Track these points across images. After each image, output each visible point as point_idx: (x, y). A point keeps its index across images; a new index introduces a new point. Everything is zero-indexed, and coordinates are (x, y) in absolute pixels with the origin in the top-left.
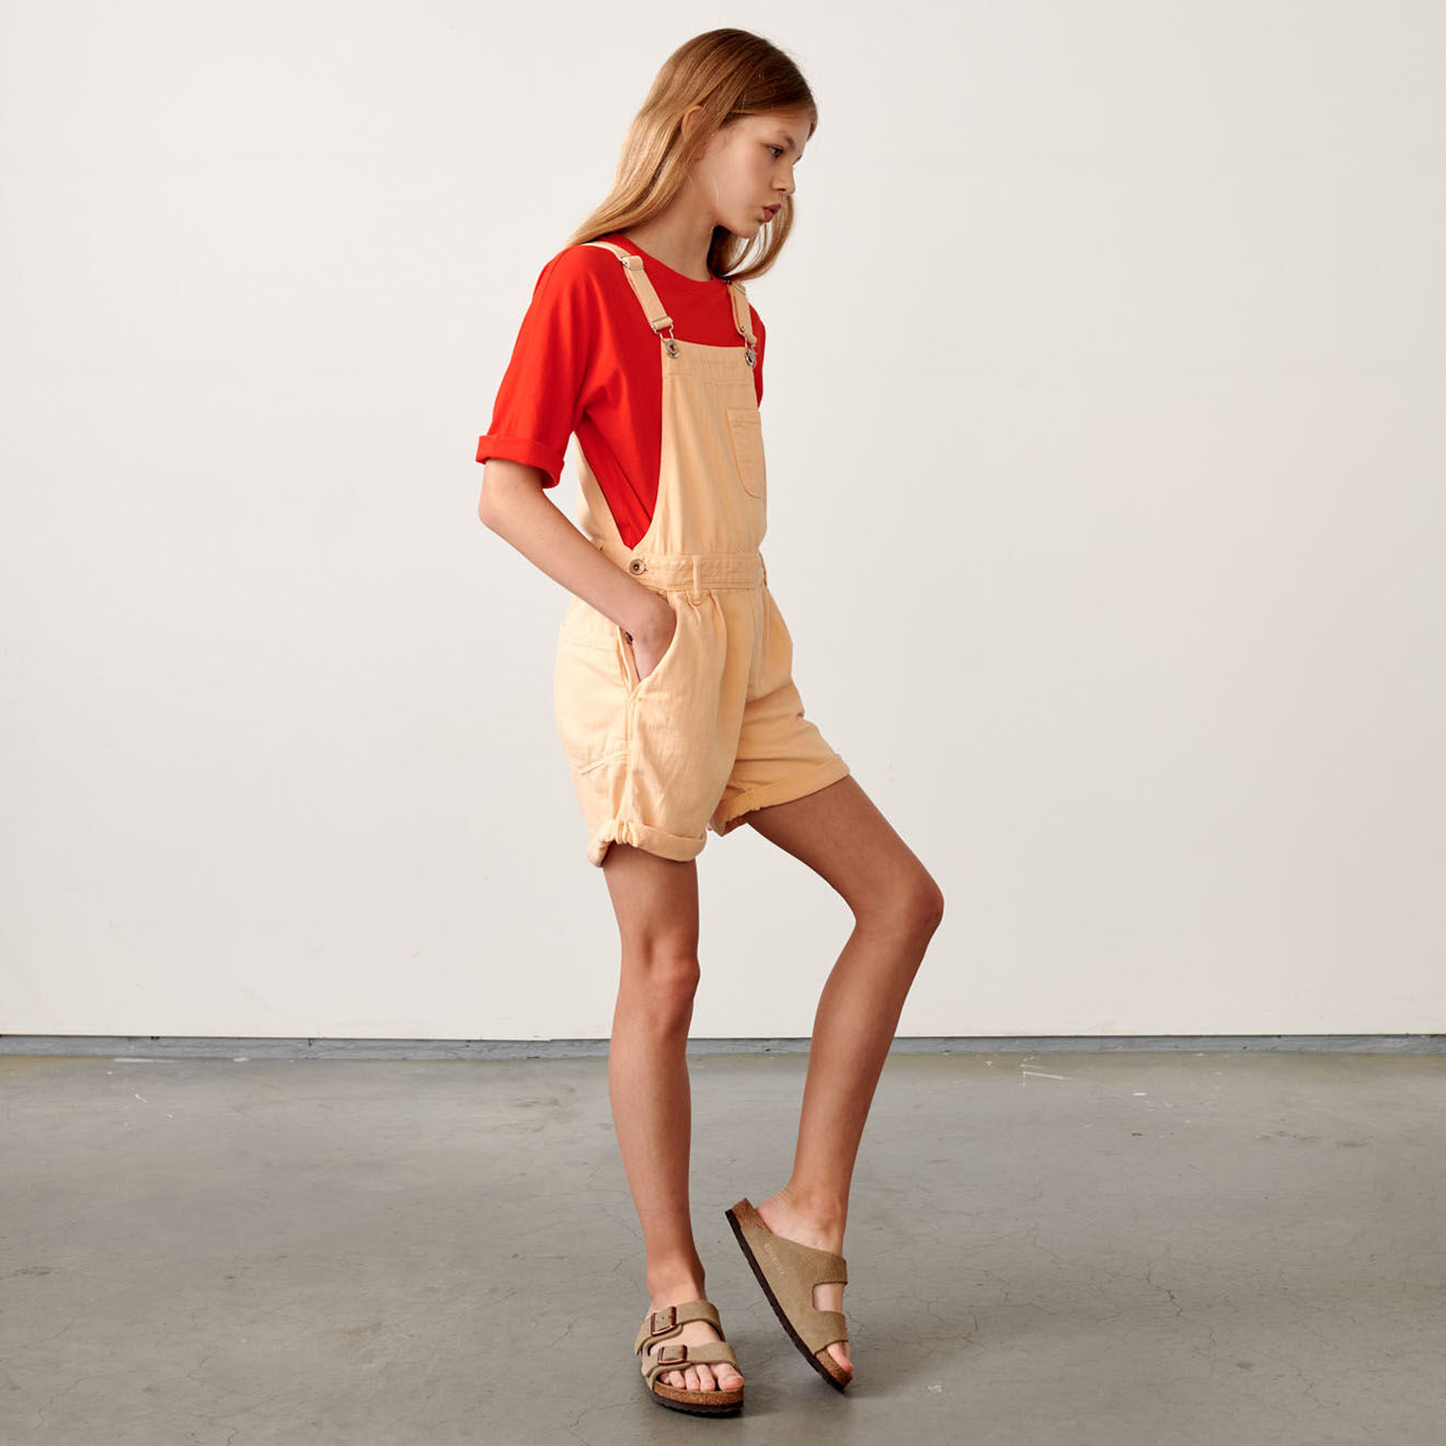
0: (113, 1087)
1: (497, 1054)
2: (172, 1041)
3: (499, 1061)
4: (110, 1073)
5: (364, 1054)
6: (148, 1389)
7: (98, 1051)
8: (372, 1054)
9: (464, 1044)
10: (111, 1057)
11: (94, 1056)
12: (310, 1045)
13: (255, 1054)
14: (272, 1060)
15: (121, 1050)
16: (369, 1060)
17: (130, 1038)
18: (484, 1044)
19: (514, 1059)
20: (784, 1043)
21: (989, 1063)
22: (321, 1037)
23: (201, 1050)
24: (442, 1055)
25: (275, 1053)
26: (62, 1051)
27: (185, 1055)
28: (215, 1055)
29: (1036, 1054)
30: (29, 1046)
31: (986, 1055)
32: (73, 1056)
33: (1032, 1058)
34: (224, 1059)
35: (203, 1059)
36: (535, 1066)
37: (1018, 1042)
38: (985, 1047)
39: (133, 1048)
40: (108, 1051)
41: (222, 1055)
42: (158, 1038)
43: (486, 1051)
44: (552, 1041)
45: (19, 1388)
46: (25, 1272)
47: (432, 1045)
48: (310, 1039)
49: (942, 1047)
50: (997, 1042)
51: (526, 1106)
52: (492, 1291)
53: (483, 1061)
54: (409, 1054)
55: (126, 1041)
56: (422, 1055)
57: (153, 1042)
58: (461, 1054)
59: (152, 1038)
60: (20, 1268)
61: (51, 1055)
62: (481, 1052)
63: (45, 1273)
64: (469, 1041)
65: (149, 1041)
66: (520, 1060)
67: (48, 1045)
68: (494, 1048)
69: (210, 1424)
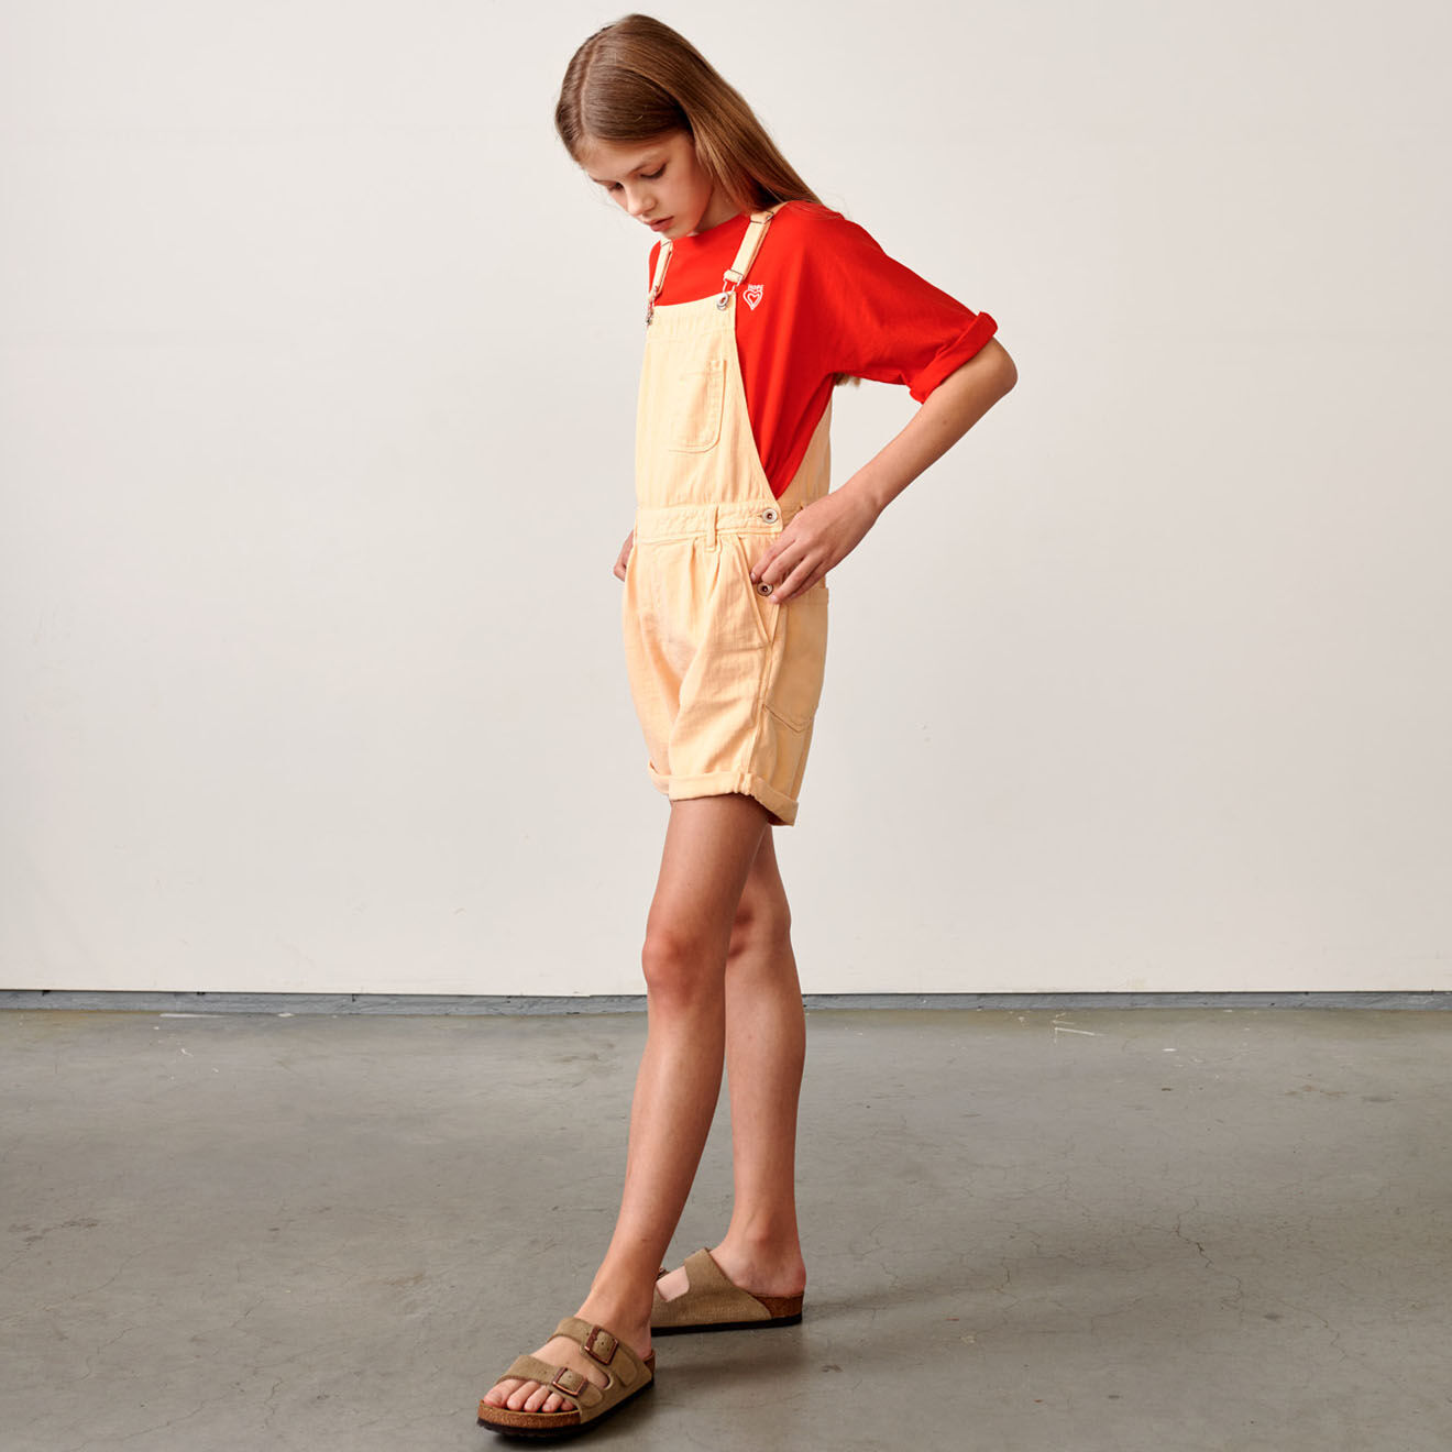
0: (160, 1042)
1: (536, 1009)
2: (219, 997)
3: (540, 1016)
4: (157, 1028)
5: (406, 1010)
6: (194, 1339)
7: (145, 1006)
8: (415, 1010)
9: (504, 1000)
10: (158, 1012)
11: (141, 1012)
12: (354, 1000)
13: (299, 1009)
14: (315, 1015)
15: (167, 1006)
16: (412, 1016)
17: (177, 994)
18: (525, 1000)
19: (554, 1015)
20: (820, 999)
21: (1021, 1018)
22: (365, 992)
23: (245, 1006)
24: (483, 1010)
25: (320, 1009)
26: (109, 1006)
27: (230, 1011)
28: (259, 1010)
29: (1068, 1010)
30: (77, 1002)
31: (1020, 1011)
32: (119, 1012)
33: (1063, 1014)
34: (269, 1014)
35: (249, 1015)
36: (574, 1022)
37: (1050, 998)
38: (1017, 1004)
39: (179, 1004)
40: (155, 1007)
41: (267, 1010)
42: (204, 993)
43: (526, 1006)
44: (592, 997)
45: (67, 1338)
46: (73, 1224)
47: (475, 1000)
48: (353, 995)
49: (975, 1003)
50: (1030, 998)
51: (567, 1060)
52: (534, 1242)
53: (524, 1017)
54: (452, 1010)
55: (172, 996)
56: (463, 1010)
57: (200, 997)
58: (501, 1010)
59: (198, 993)
60: (67, 1220)
61: (99, 1011)
62: (522, 1007)
63: (93, 1225)
64: (510, 997)
65: (196, 997)
66: (560, 1016)
67: (96, 1000)
68: (534, 1004)
69: (255, 1373)
